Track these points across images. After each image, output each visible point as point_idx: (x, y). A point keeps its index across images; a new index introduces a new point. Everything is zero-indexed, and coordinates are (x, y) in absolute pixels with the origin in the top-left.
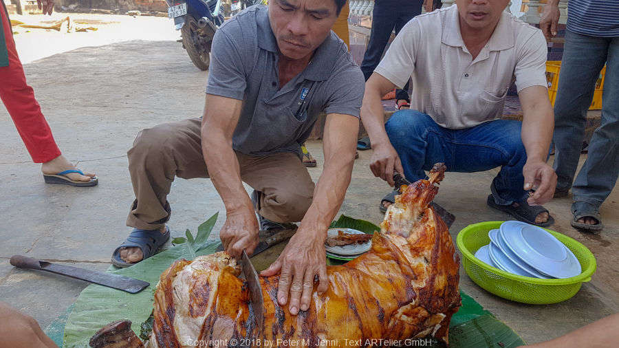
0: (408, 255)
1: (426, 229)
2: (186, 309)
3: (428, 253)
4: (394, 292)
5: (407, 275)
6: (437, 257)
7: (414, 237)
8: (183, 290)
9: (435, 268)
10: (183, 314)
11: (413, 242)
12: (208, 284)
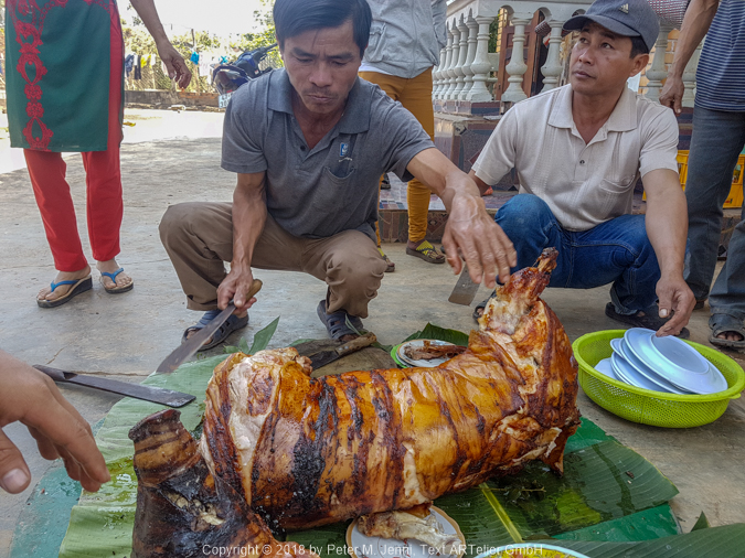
0: (514, 355)
1: (535, 324)
2: (244, 405)
3: (538, 352)
4: (497, 398)
5: (513, 380)
6: (550, 358)
7: (520, 334)
8: (240, 383)
9: (547, 370)
10: (241, 412)
11: (518, 340)
12: (270, 378)
